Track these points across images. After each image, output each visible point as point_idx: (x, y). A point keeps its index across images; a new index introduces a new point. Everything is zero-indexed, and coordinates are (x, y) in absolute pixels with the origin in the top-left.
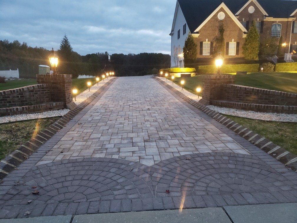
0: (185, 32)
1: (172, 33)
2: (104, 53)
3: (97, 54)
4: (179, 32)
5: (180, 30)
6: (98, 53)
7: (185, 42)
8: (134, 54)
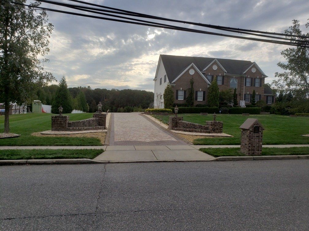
0: (165, 81)
1: (156, 79)
2: (87, 87)
3: (78, 87)
4: (161, 79)
5: (161, 78)
6: (81, 87)
7: (165, 90)
8: (118, 90)
